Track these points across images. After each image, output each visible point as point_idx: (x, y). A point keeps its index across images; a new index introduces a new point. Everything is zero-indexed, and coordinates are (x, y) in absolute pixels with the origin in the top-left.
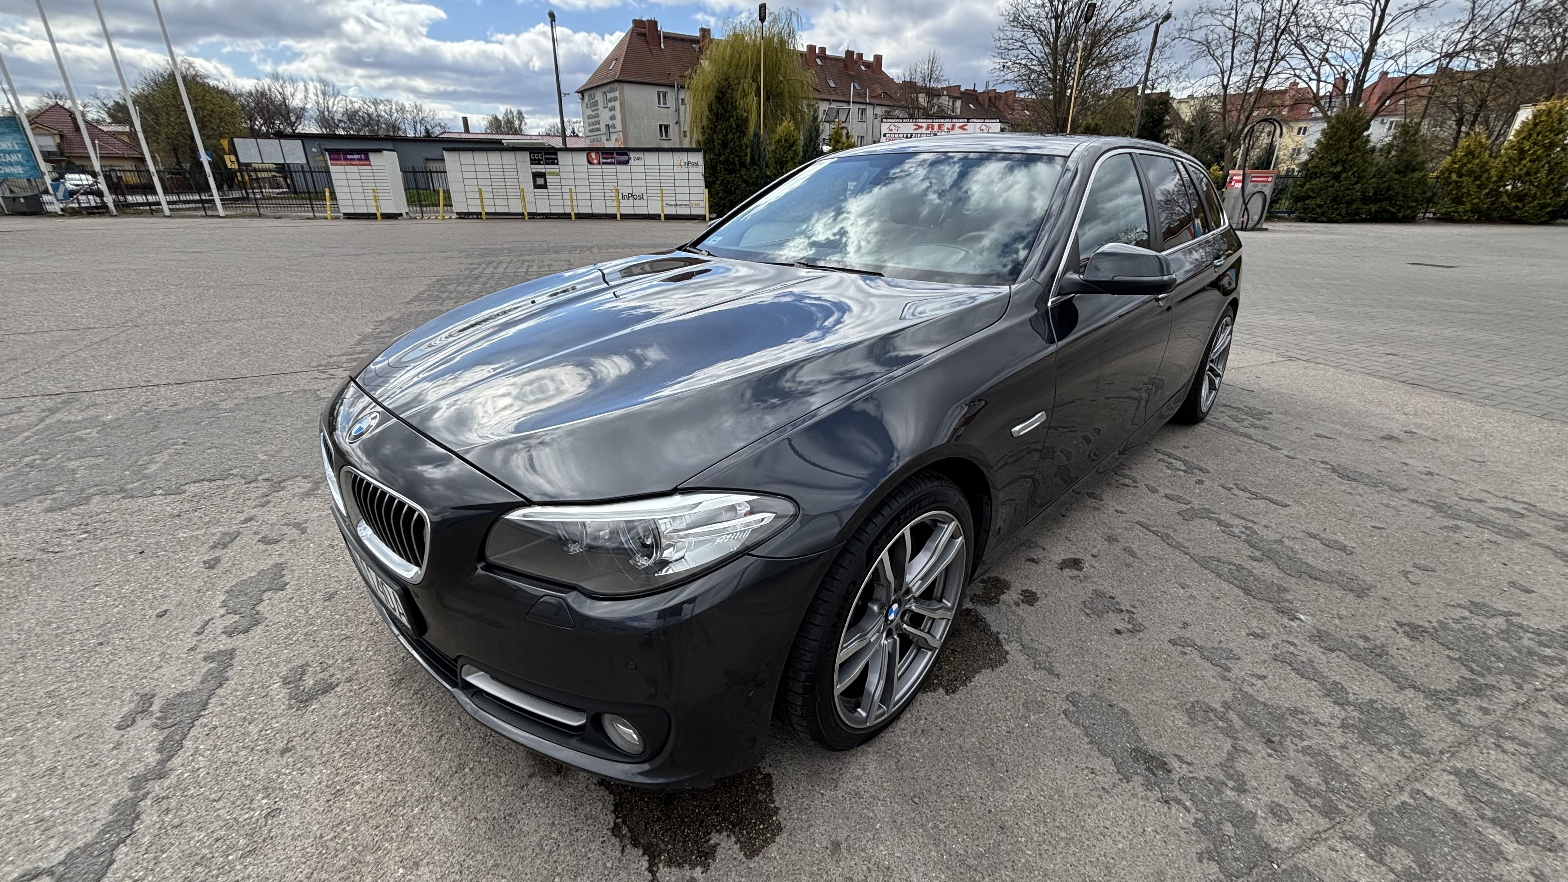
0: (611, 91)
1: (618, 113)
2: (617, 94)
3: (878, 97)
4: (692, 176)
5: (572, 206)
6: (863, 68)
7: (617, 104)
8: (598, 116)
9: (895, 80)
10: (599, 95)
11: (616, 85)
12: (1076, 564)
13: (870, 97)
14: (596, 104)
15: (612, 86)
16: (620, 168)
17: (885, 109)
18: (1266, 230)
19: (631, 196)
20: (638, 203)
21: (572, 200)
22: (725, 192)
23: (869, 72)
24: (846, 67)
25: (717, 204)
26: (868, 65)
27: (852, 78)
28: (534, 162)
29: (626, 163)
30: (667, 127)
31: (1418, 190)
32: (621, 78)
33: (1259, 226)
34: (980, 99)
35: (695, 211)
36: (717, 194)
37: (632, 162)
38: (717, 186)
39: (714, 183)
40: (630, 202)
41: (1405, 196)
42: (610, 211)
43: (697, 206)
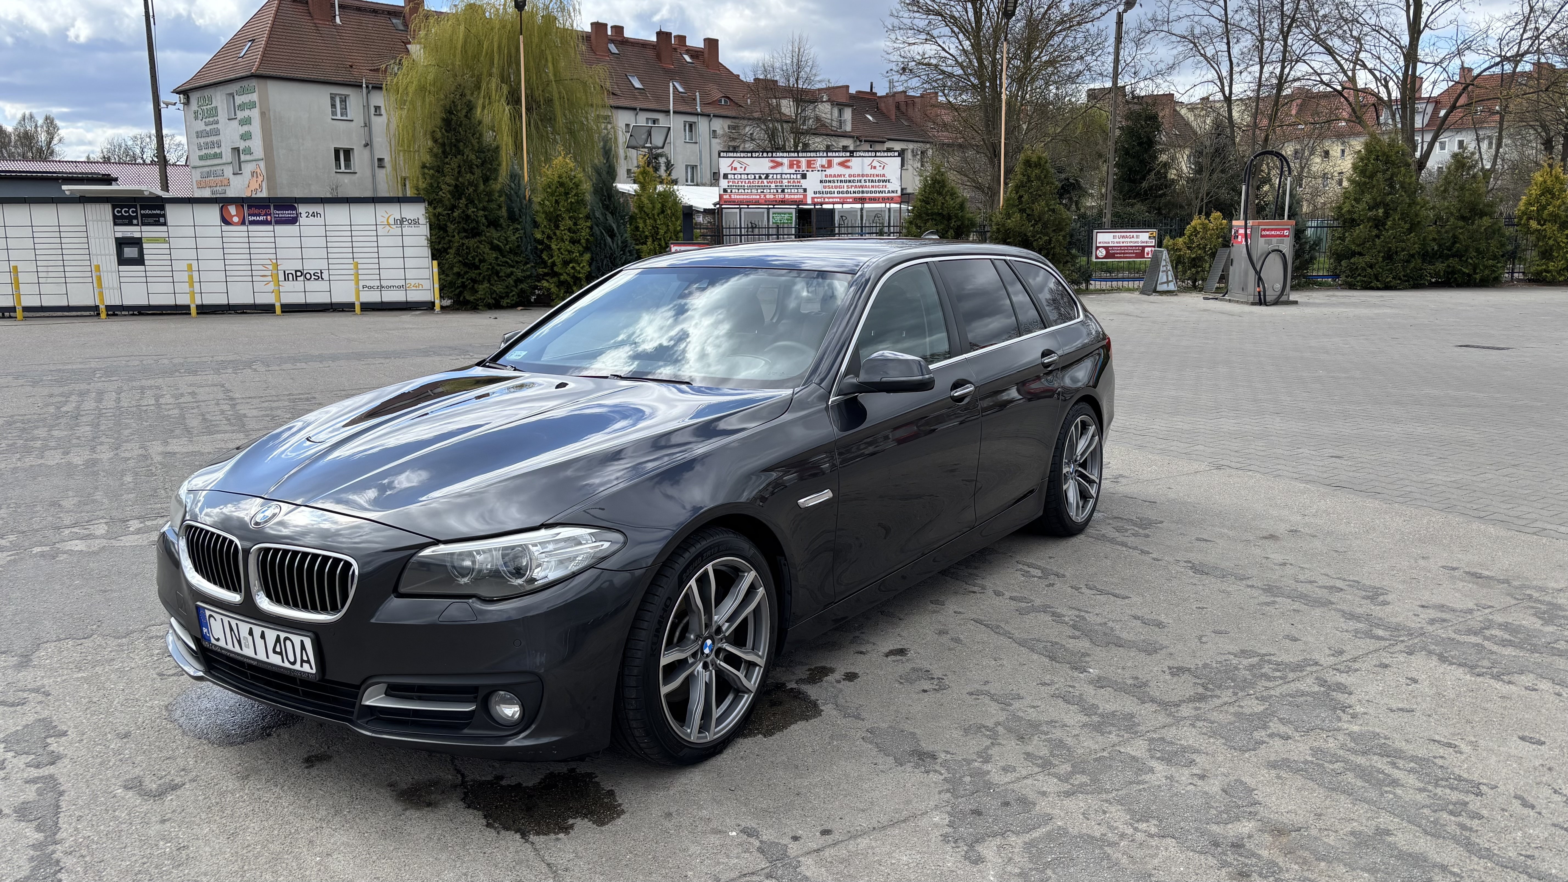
0: (243, 92)
1: (256, 128)
2: (254, 97)
3: (716, 103)
4: (408, 241)
5: (193, 294)
6: (687, 58)
7: (255, 114)
8: (217, 133)
9: (742, 77)
10: (219, 99)
11: (254, 83)
12: (902, 652)
13: (703, 104)
14: (214, 112)
15: (245, 83)
16: (281, 229)
17: (728, 122)
18: (1296, 303)
19: (299, 274)
20: (312, 285)
21: (191, 283)
22: (465, 265)
23: (698, 65)
24: (659, 57)
25: (452, 284)
26: (695, 53)
27: (672, 75)
28: (118, 221)
29: (293, 221)
30: (348, 152)
31: (1493, 243)
32: (261, 72)
33: (1284, 298)
34: (882, 105)
35: (414, 296)
36: (451, 268)
37: (303, 220)
38: (451, 256)
39: (445, 250)
40: (299, 285)
41: (1477, 250)
42: (261, 300)
43: (417, 288)
